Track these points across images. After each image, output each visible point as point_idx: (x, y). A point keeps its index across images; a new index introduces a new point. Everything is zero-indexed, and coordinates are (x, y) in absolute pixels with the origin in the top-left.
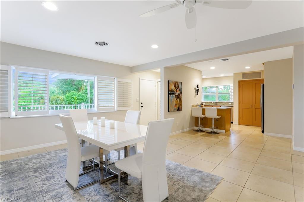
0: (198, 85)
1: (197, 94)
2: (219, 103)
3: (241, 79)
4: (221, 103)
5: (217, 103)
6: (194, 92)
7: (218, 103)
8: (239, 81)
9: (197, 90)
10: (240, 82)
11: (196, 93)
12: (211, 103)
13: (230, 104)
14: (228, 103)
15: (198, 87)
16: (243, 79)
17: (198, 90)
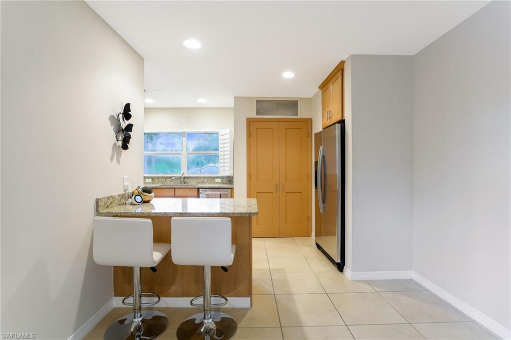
0: (127, 108)
1: (125, 147)
2: (191, 177)
3: (253, 115)
4: (196, 178)
5: (184, 178)
6: (110, 137)
7: (188, 178)
8: (247, 119)
9: (124, 126)
10: (250, 121)
11: (120, 143)
12: (169, 180)
13: (219, 180)
14: (214, 178)
15: (127, 114)
16: (257, 115)
17: (129, 127)
